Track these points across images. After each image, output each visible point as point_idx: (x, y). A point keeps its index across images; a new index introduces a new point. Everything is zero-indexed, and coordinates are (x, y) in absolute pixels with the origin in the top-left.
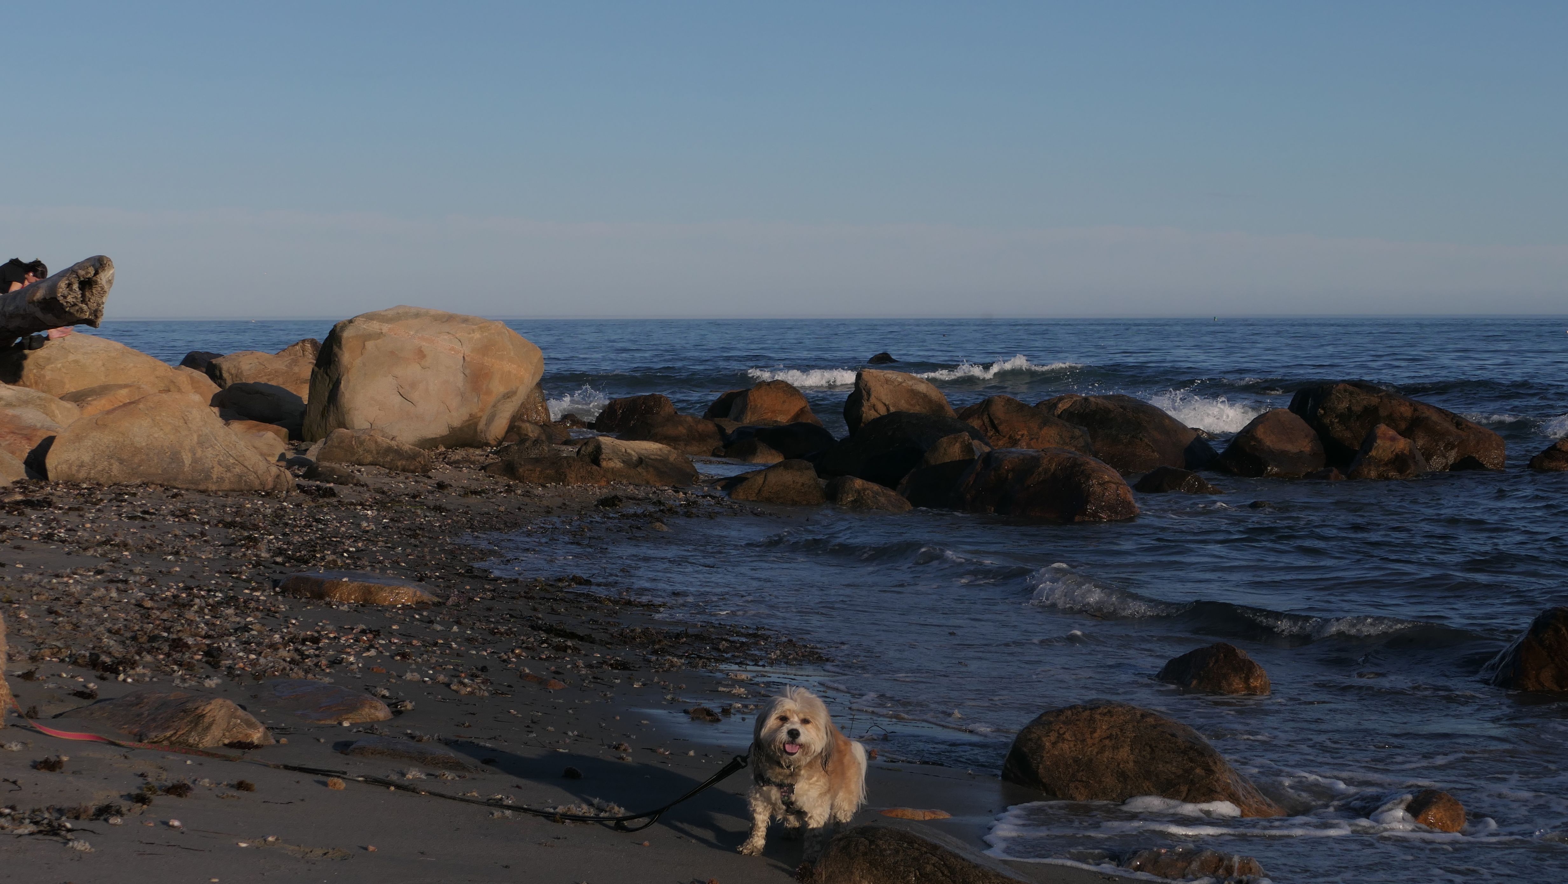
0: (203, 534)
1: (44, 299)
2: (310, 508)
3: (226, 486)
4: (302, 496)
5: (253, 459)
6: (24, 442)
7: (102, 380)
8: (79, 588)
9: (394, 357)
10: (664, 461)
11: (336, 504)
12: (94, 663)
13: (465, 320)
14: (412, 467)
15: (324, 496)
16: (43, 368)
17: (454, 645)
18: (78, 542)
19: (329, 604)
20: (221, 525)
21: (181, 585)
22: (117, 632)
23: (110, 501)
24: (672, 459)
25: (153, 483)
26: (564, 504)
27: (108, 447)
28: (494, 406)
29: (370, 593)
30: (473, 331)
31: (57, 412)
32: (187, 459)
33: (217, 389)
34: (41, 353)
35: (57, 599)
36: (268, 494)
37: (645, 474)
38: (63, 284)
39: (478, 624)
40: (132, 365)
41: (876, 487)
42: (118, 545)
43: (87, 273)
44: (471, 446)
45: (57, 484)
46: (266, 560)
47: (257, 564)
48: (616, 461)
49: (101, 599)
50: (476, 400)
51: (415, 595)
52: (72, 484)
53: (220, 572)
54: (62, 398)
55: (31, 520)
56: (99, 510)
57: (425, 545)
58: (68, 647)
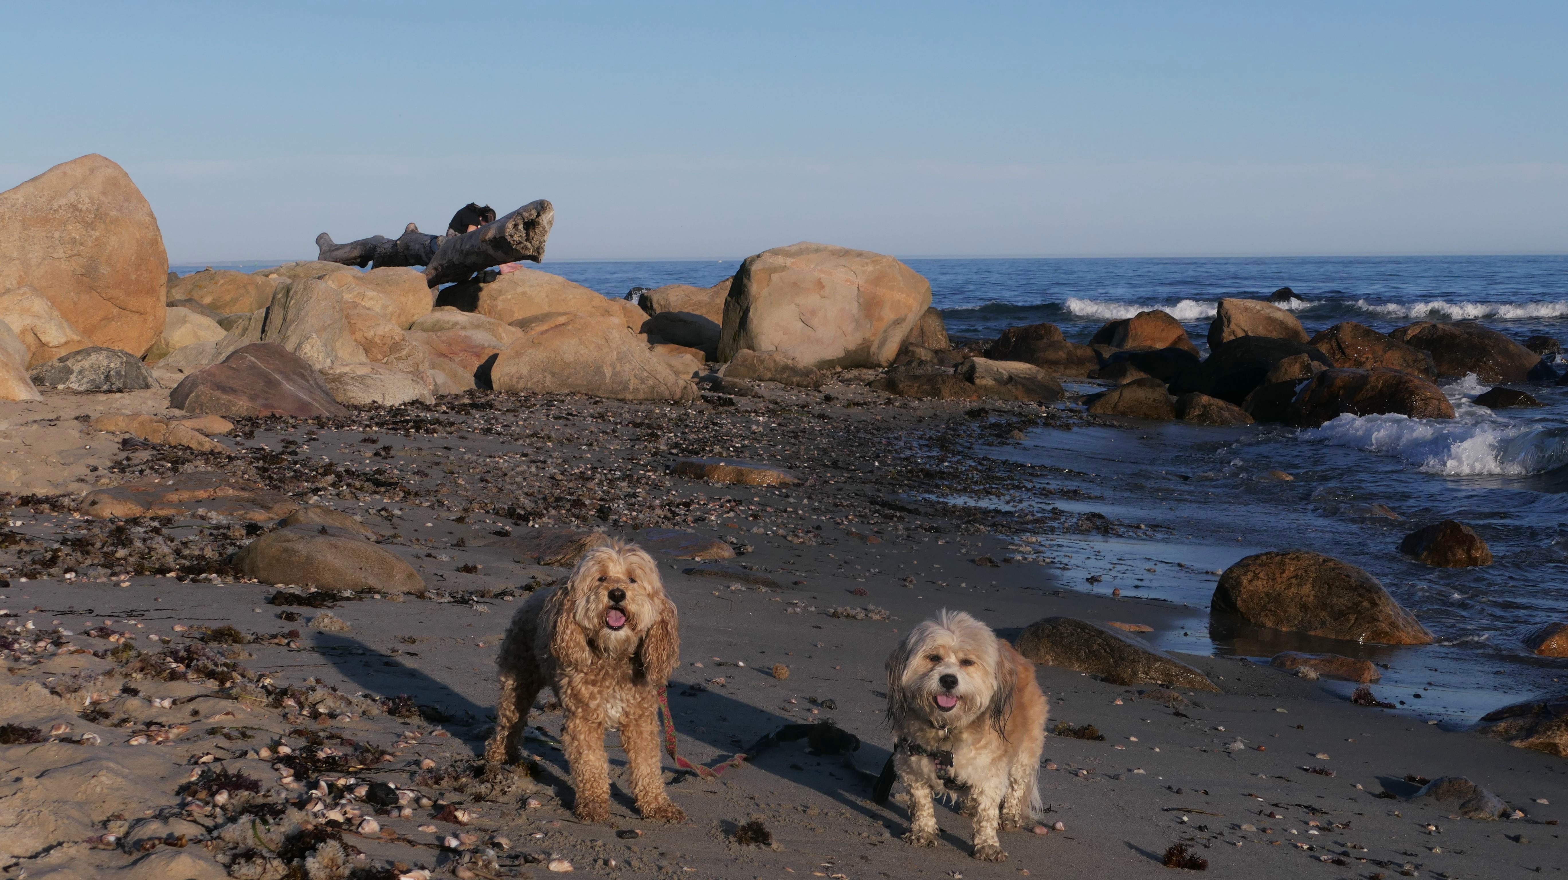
0: (614, 431)
1: (495, 238)
2: (710, 414)
3: (641, 396)
4: (705, 405)
5: (664, 373)
6: (474, 358)
7: (546, 309)
8: (506, 464)
9: (796, 287)
10: (1032, 379)
11: (733, 411)
12: (511, 513)
13: (860, 255)
14: (805, 383)
15: (723, 405)
16: (495, 299)
17: (800, 512)
18: (511, 435)
19: (706, 482)
20: (631, 425)
21: (589, 466)
22: (532, 495)
23: (542, 406)
24: (1039, 377)
25: (579, 393)
26: (935, 415)
27: (542, 362)
28: (885, 331)
29: (742, 475)
30: (867, 264)
31: (503, 335)
32: (608, 372)
33: (646, 317)
34: (493, 285)
35: (489, 472)
36: (676, 403)
37: (1014, 390)
38: (510, 225)
39: (826, 499)
40: (571, 296)
41: (1221, 403)
42: (543, 438)
43: (531, 215)
44: (865, 367)
45: (500, 393)
46: (664, 451)
47: (656, 454)
48: (989, 379)
49: (523, 472)
50: (869, 326)
51: (779, 477)
52: (512, 393)
53: (623, 459)
54: (509, 325)
55: (475, 418)
56: (531, 412)
57: (803, 444)
58: (492, 503)
